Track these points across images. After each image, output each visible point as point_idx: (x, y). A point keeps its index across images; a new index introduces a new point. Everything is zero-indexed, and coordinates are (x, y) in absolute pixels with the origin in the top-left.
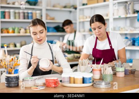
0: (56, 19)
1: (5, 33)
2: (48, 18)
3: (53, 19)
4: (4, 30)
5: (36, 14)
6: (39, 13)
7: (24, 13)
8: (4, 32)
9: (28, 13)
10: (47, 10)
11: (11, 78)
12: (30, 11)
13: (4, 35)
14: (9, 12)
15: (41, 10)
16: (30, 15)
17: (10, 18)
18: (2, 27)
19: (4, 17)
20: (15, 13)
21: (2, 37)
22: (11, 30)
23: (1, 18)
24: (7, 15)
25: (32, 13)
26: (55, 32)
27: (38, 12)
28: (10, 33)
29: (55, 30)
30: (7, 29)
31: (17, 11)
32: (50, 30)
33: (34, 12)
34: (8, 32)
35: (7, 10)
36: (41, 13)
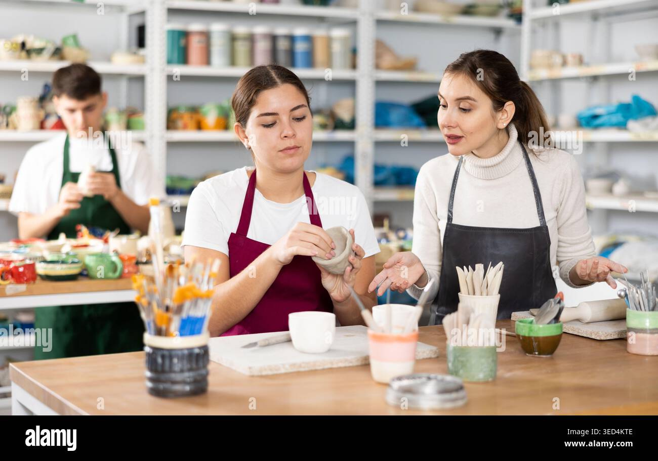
0: (422, 64)
1: (185, 127)
2: (387, 60)
3: (410, 66)
4: (181, 117)
5: (329, 40)
6: (344, 40)
7: (274, 38)
8: (180, 123)
9: (292, 39)
10: (380, 23)
11: (163, 357)
12: (300, 31)
13: (178, 135)
14: (207, 36)
15: (352, 23)
16: (300, 47)
17: (208, 61)
18: (174, 103)
19: (184, 58)
20: (233, 38)
21: (171, 145)
22: (211, 116)
23: (170, 62)
24: (195, 45)
25: (309, 39)
26: (417, 127)
27: (338, 33)
28: (208, 128)
29: (417, 120)
30: (195, 110)
31: (241, 29)
32: (394, 116)
33: (319, 32)
34: (199, 126)
35: (195, 26)
36: (354, 37)
